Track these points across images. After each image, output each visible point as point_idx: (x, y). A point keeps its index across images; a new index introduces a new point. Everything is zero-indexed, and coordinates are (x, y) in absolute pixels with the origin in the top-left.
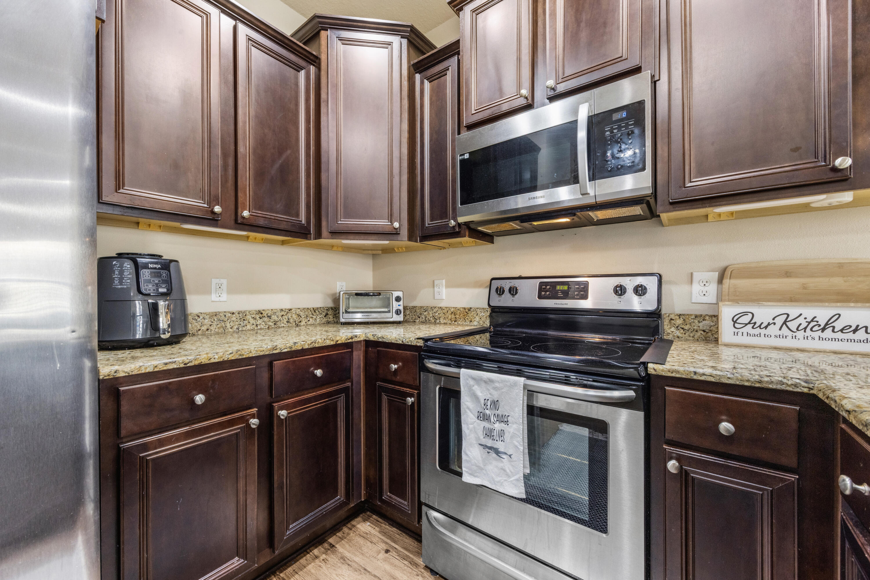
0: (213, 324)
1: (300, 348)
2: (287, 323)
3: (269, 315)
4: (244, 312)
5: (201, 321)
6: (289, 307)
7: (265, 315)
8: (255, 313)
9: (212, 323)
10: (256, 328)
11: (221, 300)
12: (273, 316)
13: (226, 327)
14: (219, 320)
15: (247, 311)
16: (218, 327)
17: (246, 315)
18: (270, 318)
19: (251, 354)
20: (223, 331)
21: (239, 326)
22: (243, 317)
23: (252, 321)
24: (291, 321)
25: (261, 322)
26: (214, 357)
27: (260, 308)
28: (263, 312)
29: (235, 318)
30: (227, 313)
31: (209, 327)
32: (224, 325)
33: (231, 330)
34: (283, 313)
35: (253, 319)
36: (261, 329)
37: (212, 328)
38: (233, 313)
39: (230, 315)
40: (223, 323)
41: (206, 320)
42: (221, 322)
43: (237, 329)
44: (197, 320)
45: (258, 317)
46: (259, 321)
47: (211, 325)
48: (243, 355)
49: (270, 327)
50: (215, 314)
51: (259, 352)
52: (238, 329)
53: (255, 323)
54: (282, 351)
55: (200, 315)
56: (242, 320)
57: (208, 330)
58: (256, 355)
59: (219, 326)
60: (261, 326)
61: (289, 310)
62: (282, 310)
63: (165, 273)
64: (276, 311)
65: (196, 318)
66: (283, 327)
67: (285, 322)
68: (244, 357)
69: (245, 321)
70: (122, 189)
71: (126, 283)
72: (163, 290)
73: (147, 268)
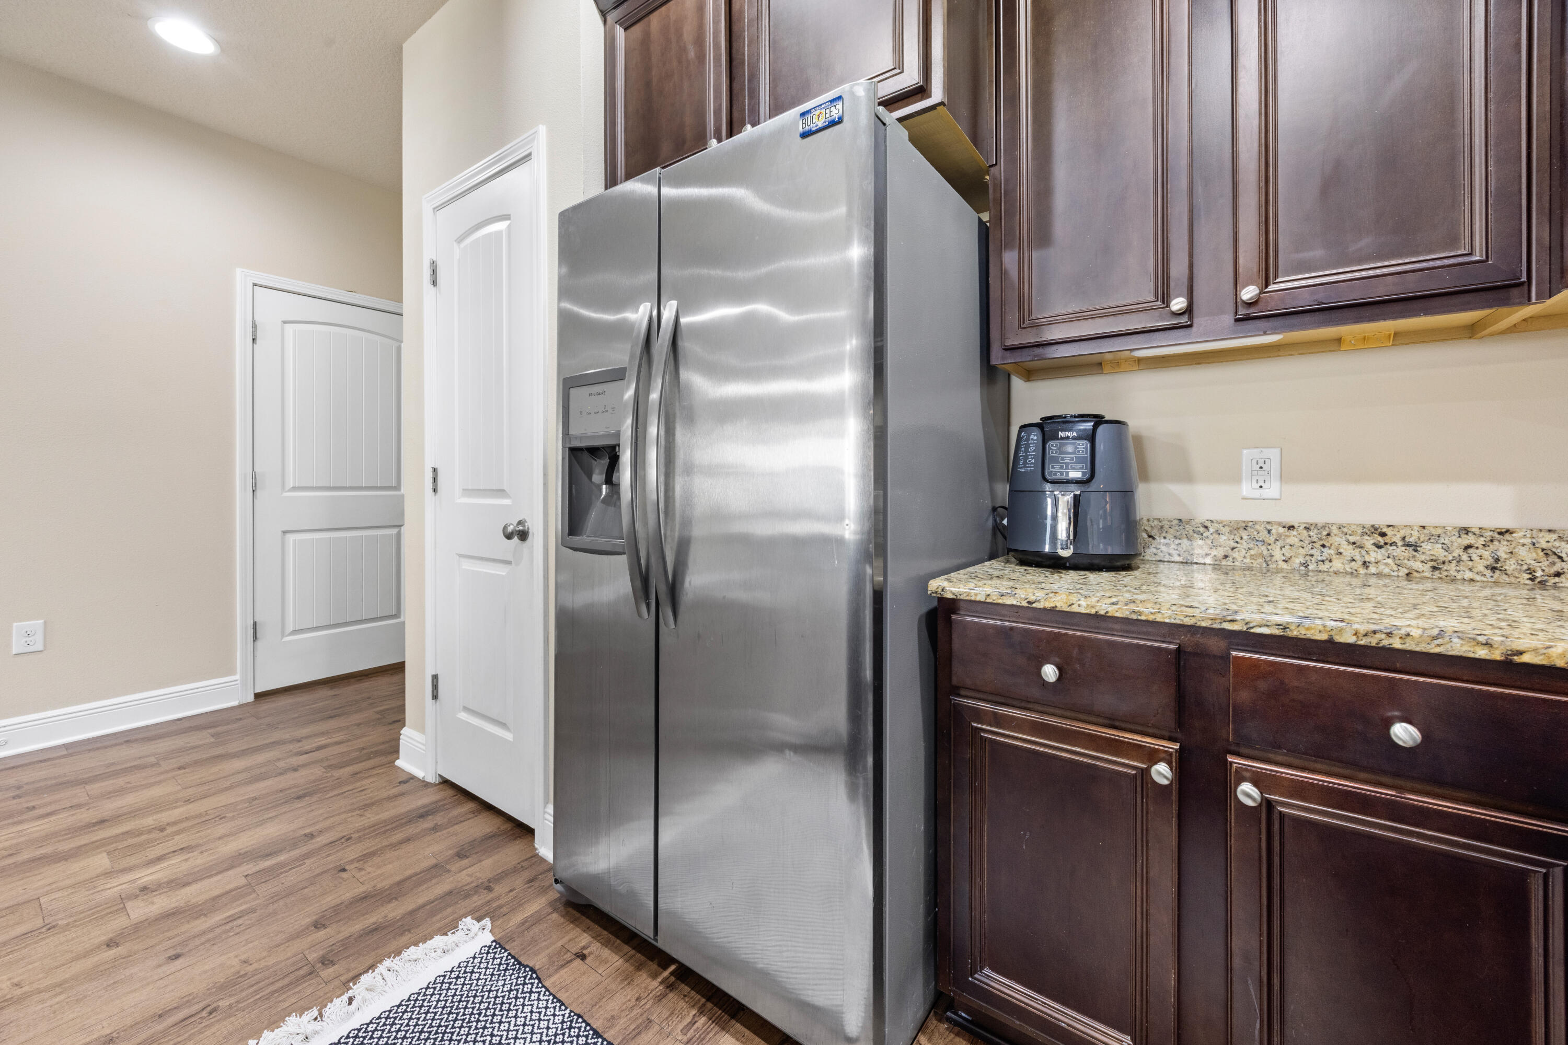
0: (1238, 545)
1: (1324, 637)
2: (1488, 573)
3: (1412, 540)
4: (1324, 527)
5: (1212, 537)
6: (1504, 525)
7: (1397, 539)
8: (1360, 531)
9: (1235, 545)
10: (1362, 571)
11: (1264, 497)
12: (1426, 546)
13: (1272, 556)
14: (1254, 539)
15: (1332, 525)
16: (1251, 555)
17: (1328, 535)
18: (1416, 551)
19: (1160, 615)
20: (1264, 565)
21: (1308, 558)
22: (1320, 539)
23: (1349, 551)
24: (1511, 566)
25: (1380, 557)
26: (1079, 602)
27: (1381, 521)
28: (1389, 532)
29: (1297, 540)
30: (1275, 527)
31: (1230, 553)
32: (1265, 552)
33: (1284, 565)
34: (1470, 539)
35: (1351, 547)
36: (1379, 575)
37: (1235, 554)
38: (1291, 528)
39: (1281, 530)
40: (1263, 548)
41: (1223, 538)
42: (1260, 544)
43: (1302, 564)
44: (1202, 534)
45: (1368, 542)
46: (1372, 553)
47: (1233, 549)
48: (1140, 613)
49: (1415, 574)
50: (1244, 525)
51: (1182, 618)
52: (1305, 564)
53: (1357, 558)
54: (1252, 631)
55: (1208, 524)
56: (1317, 545)
57: (1226, 557)
58: (1173, 621)
59: (1252, 552)
60: (1381, 567)
61: (1501, 533)
62: (1467, 531)
63: (1083, 444)
64: (1439, 531)
65: (1202, 529)
66: (1472, 580)
67: (1481, 568)
68: (1143, 618)
69: (1325, 550)
70: (1027, 322)
71: (1029, 465)
72: (1075, 474)
73: (1056, 438)
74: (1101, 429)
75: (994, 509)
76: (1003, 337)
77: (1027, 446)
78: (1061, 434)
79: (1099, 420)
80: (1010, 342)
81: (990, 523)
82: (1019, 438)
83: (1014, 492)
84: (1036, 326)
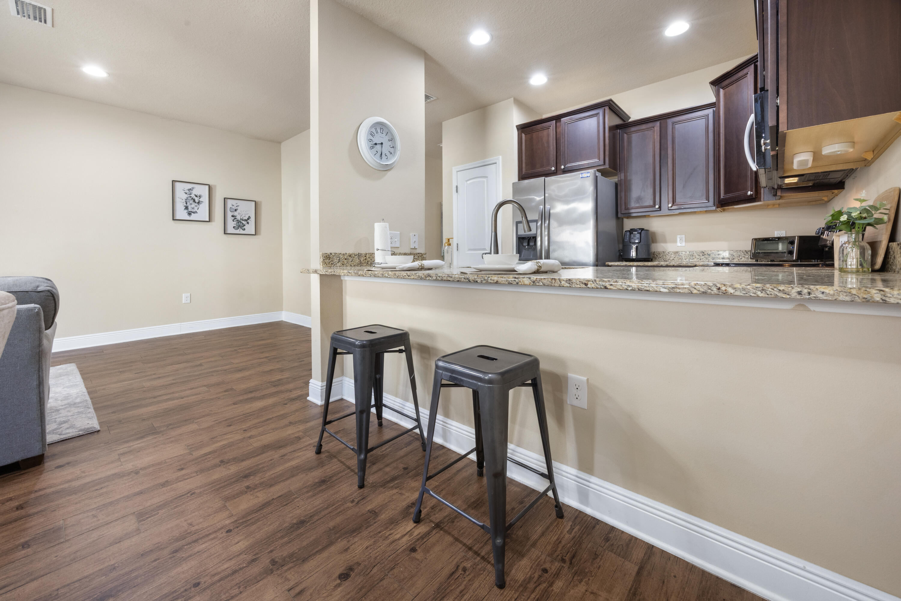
3: (709, 254)
5: (670, 255)
7: (706, 254)
8: (699, 252)
11: (682, 246)
12: (711, 255)
13: (682, 259)
15: (694, 251)
17: (693, 253)
21: (689, 259)
23: (697, 257)
27: (703, 250)
28: (705, 252)
29: (688, 255)
34: (719, 253)
37: (675, 259)
38: (687, 252)
41: (673, 255)
42: (681, 256)
44: (668, 255)
45: (701, 254)
46: (702, 257)
50: (678, 252)
55: (670, 252)
57: (673, 259)
59: (679, 258)
60: (703, 260)
63: (639, 235)
64: (713, 252)
65: (668, 253)
67: (721, 259)
69: (693, 257)
70: (627, 209)
71: (627, 239)
72: (637, 241)
73: (633, 233)
74: (643, 231)
75: (619, 250)
76: (621, 211)
77: (627, 235)
78: (634, 233)
79: (642, 229)
80: (622, 212)
81: (618, 254)
82: (625, 233)
83: (624, 246)
84: (628, 209)
